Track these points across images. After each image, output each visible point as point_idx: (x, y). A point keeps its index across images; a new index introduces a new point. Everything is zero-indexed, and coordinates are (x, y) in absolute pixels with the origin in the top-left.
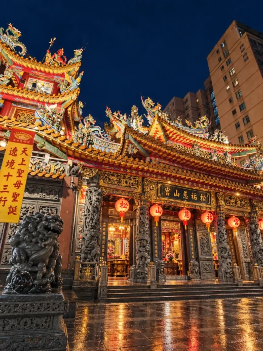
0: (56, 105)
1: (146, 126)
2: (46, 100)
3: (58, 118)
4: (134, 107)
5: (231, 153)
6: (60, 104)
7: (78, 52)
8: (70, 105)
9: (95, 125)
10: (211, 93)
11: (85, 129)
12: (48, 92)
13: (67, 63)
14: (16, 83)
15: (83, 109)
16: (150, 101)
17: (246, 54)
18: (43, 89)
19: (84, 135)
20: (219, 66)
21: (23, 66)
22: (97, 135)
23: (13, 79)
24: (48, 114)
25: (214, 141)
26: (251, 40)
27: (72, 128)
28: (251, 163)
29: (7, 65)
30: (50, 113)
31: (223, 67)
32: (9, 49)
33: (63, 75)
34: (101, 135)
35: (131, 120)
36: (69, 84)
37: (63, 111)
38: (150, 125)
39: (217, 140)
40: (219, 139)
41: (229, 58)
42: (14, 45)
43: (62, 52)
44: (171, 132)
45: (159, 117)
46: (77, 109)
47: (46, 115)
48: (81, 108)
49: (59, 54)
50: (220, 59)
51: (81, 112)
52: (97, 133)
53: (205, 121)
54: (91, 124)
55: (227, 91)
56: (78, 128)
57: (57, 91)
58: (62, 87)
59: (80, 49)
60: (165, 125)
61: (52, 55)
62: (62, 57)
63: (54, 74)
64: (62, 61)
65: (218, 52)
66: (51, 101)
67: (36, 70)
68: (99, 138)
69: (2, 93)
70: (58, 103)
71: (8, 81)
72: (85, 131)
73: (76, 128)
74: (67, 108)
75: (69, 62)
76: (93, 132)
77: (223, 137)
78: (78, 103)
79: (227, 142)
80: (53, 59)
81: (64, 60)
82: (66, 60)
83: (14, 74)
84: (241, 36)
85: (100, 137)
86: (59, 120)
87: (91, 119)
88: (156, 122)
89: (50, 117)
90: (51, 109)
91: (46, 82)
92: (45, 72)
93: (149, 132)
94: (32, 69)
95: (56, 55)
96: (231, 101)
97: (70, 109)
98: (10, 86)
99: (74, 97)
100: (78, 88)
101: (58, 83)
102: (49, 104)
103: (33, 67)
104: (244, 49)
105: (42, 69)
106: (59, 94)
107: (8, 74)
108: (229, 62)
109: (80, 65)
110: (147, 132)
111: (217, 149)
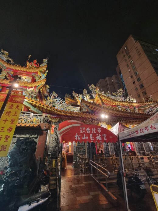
0: (33, 88)
1: (92, 99)
2: (28, 86)
3: (35, 95)
4: (85, 90)
5: (137, 107)
6: (36, 87)
7: (45, 60)
8: (42, 87)
9: (57, 97)
10: (120, 75)
11: (51, 99)
12: (28, 81)
13: (39, 66)
14: (9, 78)
15: (49, 89)
16: (93, 86)
17: (139, 52)
18: (26, 80)
19: (50, 103)
20: (124, 59)
21: (13, 69)
22: (58, 102)
23: (7, 76)
24: (29, 93)
25: (128, 102)
26: (141, 45)
27: (44, 99)
28: (150, 110)
29: (3, 69)
30: (30, 92)
31: (126, 60)
32: (3, 61)
33: (37, 73)
34: (61, 102)
35: (84, 97)
36: (41, 77)
37: (37, 91)
38: (94, 98)
39: (129, 101)
40: (130, 100)
41: (129, 55)
42: (5, 59)
43: (35, 61)
44: (105, 100)
45: (99, 94)
46: (46, 89)
47: (27, 93)
48: (48, 88)
49: (34, 62)
50: (124, 56)
51: (48, 91)
52: (58, 101)
53: (121, 91)
54: (55, 97)
55: (129, 72)
56: (47, 99)
57: (34, 81)
58: (37, 79)
59: (46, 59)
60: (102, 97)
61: (30, 63)
62: (36, 64)
63: (32, 72)
64: (36, 66)
65: (122, 52)
66: (30, 86)
67: (21, 71)
68: (59, 104)
69: (1, 83)
70: (34, 87)
71: (4, 77)
72: (51, 100)
73: (45, 99)
74: (40, 89)
75: (41, 66)
76: (57, 101)
77: (133, 99)
78: (46, 86)
79: (135, 101)
80: (31, 65)
81: (37, 65)
82: (38, 65)
83: (7, 73)
84: (136, 42)
85: (61, 103)
86: (35, 96)
87: (54, 94)
88: (97, 96)
89: (30, 94)
90: (30, 90)
91: (27, 77)
92: (27, 72)
93: (94, 101)
94: (19, 70)
95: (33, 63)
96: (132, 77)
97: (41, 89)
98: (5, 80)
99: (44, 83)
100: (46, 79)
101: (34, 77)
102: (29, 87)
103: (19, 69)
104: (138, 49)
105: (25, 70)
106: (35, 82)
107: (4, 73)
108: (129, 57)
109: (47, 67)
110: (93, 101)
111: (130, 106)
